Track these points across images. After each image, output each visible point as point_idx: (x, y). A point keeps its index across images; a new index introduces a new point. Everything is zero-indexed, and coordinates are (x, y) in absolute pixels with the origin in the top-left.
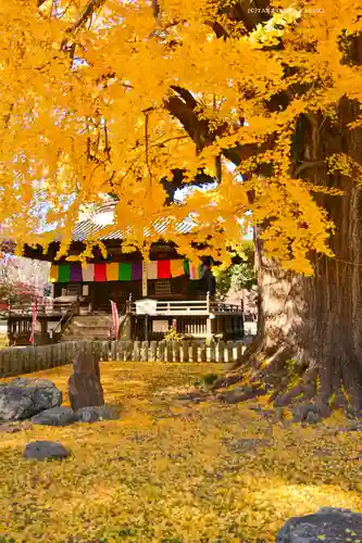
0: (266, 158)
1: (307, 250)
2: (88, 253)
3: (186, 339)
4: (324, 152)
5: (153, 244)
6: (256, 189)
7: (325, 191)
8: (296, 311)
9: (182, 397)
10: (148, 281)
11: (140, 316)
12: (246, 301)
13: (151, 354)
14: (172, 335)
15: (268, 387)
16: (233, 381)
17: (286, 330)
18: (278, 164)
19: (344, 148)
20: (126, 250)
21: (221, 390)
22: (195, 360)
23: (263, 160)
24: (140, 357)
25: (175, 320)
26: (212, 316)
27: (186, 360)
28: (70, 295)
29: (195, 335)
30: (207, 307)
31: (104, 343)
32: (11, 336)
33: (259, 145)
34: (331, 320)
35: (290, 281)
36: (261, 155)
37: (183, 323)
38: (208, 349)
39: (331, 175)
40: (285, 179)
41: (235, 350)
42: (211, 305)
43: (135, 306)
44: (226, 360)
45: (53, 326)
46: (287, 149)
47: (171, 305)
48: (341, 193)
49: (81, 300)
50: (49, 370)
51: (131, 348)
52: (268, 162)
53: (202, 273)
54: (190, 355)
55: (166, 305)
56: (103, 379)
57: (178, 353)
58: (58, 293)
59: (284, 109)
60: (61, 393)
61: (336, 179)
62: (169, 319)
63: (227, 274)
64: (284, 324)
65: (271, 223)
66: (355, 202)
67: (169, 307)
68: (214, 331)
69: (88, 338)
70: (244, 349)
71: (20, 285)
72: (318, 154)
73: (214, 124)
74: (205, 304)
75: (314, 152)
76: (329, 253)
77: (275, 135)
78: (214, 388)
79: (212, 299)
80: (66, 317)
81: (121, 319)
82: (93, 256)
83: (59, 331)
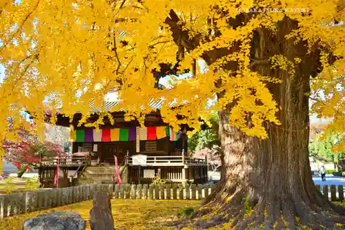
0: (233, 57)
1: (262, 121)
2: (100, 121)
3: (167, 183)
4: (268, 53)
5: (147, 116)
6: (222, 78)
7: (269, 80)
8: (248, 163)
9: (169, 224)
10: (140, 141)
11: (135, 166)
12: (209, 156)
13: (143, 194)
14: (158, 180)
15: (230, 217)
16: (205, 212)
17: (241, 176)
18: (242, 62)
19: (281, 51)
20: (127, 119)
21: (196, 219)
22: (175, 197)
23: (232, 59)
24: (136, 196)
25: (159, 170)
26: (186, 167)
27: (169, 198)
28: (84, 151)
29: (174, 180)
30: (183, 160)
31: (110, 185)
32: (41, 180)
33: (229, 49)
34: (274, 169)
35: (244, 142)
36: (230, 56)
37: (165, 171)
38: (184, 190)
39: (273, 69)
40: (247, 72)
41: (203, 191)
42: (185, 159)
43: (131, 159)
44: (197, 198)
45: (72, 174)
46: (248, 52)
47: (157, 159)
48: (280, 81)
49: (92, 154)
50: (71, 205)
51: (129, 189)
52: (235, 60)
53: (179, 136)
54: (172, 195)
55: (153, 159)
56: (114, 212)
57: (163, 193)
58: (75, 150)
59: (245, 25)
60: (85, 221)
61: (276, 72)
62: (156, 168)
63: (196, 137)
64: (240, 172)
65: (238, 102)
66: (289, 88)
67: (155, 160)
68: (187, 177)
69: (97, 182)
70: (210, 190)
71: (49, 144)
72: (264, 55)
73: (193, 33)
74: (181, 158)
75: (261, 54)
76: (277, 122)
77: (239, 42)
78: (192, 218)
79: (186, 154)
80: (82, 167)
81: (121, 169)
82: (103, 124)
83: (76, 177)
